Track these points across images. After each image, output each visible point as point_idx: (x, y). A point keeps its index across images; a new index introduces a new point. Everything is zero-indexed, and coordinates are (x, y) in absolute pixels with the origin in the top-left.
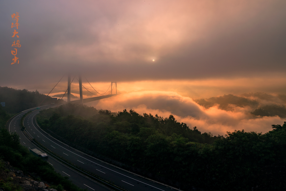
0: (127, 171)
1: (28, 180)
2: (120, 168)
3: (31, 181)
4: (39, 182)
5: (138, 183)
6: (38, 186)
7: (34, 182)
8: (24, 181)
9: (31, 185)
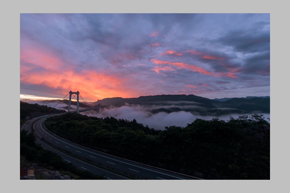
0: (110, 155)
1: (46, 171)
2: (105, 154)
3: (49, 172)
4: (55, 172)
5: (118, 162)
6: (55, 175)
7: (51, 172)
8: (44, 173)
9: (49, 175)
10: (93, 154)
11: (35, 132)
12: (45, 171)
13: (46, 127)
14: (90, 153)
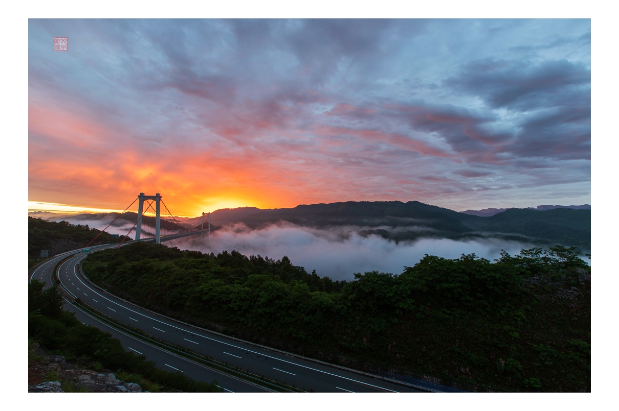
0: (230, 337)
2: (219, 334)
5: (248, 353)
10: (193, 335)
11: (62, 285)
12: (85, 373)
13: (86, 273)
14: (184, 333)
